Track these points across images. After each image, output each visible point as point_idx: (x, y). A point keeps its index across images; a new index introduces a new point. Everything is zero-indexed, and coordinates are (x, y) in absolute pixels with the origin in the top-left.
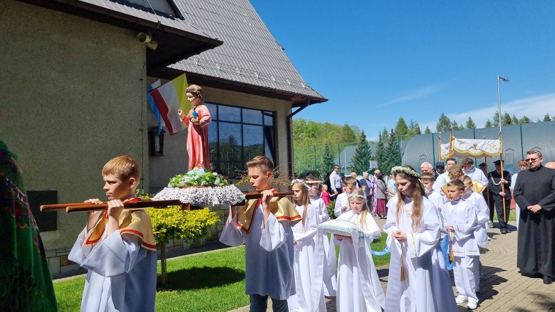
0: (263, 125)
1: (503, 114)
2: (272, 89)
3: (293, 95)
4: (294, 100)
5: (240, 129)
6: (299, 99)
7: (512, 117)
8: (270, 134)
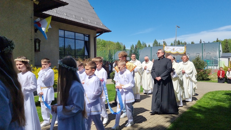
0: (84, 40)
1: (177, 40)
2: (88, 25)
3: (97, 28)
4: (98, 30)
5: (74, 42)
6: (100, 30)
7: (180, 42)
8: (87, 44)
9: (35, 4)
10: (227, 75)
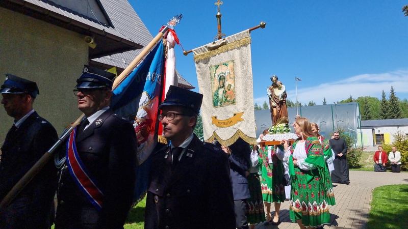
9: (90, 49)
10: (390, 158)
